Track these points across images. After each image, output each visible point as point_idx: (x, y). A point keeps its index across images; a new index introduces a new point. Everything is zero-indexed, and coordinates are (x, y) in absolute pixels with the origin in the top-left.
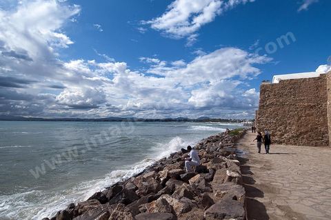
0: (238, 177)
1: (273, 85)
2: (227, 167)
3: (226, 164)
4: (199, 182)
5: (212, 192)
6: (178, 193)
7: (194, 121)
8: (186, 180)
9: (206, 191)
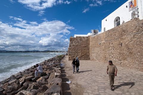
0: (60, 75)
1: (74, 38)
2: (55, 71)
3: (55, 70)
4: (42, 80)
5: (48, 84)
6: (30, 88)
7: (42, 52)
8: (35, 81)
9: (45, 84)
